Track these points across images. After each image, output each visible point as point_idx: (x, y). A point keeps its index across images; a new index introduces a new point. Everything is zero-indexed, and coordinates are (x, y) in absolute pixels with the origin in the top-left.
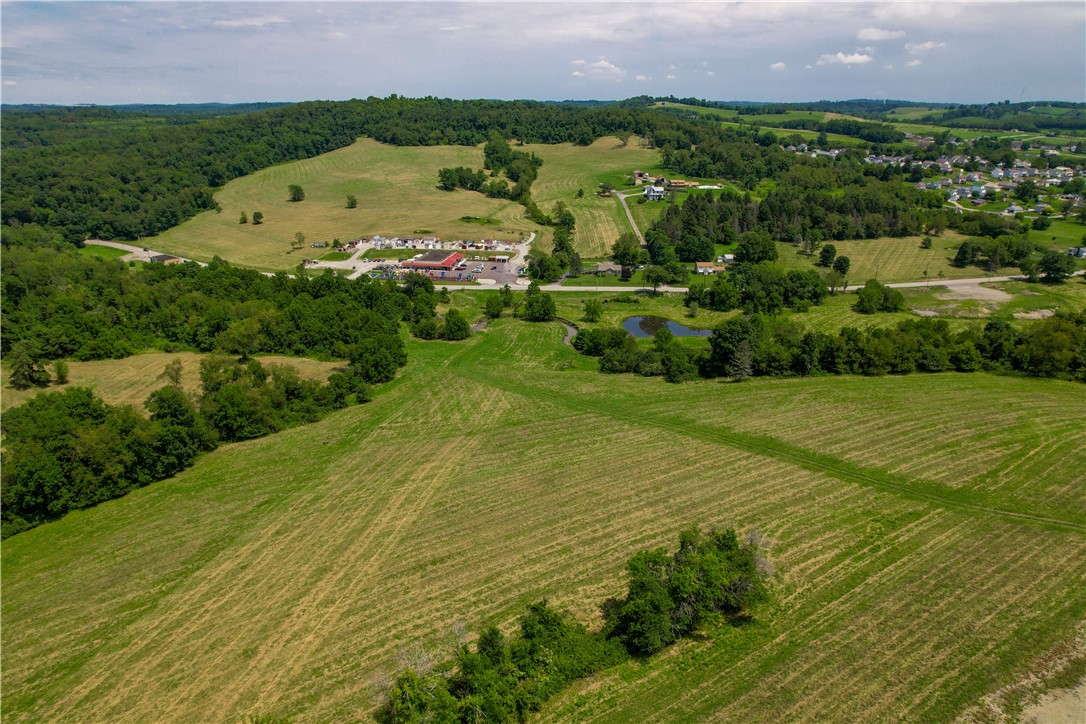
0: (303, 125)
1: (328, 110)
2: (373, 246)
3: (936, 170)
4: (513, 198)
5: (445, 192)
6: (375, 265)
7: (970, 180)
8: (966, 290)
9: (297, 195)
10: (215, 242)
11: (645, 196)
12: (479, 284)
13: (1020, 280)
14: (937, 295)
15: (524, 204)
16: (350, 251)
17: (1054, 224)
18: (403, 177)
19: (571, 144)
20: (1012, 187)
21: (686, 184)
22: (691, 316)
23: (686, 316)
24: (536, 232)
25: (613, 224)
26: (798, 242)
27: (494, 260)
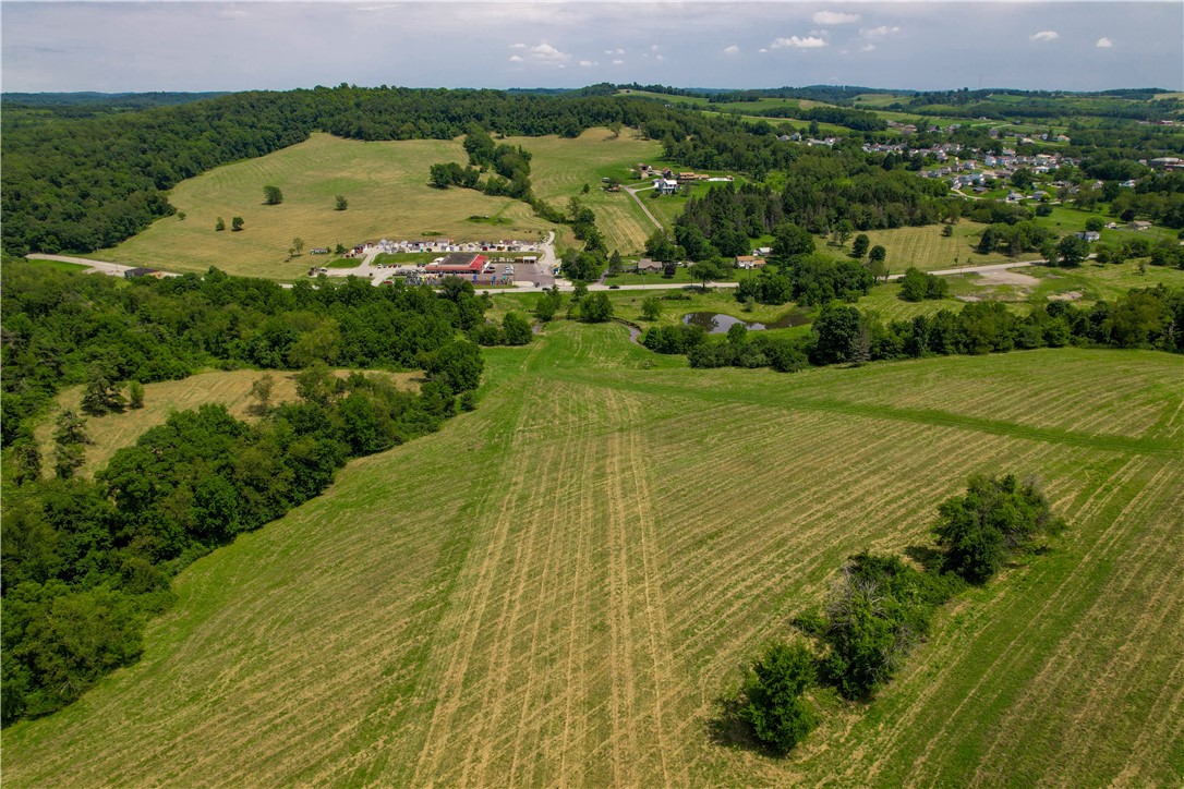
0: (248, 119)
1: (272, 102)
2: (383, 251)
3: (934, 158)
4: (513, 196)
5: (438, 190)
6: (393, 271)
7: (967, 168)
8: (995, 275)
9: (274, 198)
10: (194, 252)
11: (657, 190)
12: (516, 287)
13: (1040, 264)
14: (971, 281)
15: (528, 201)
16: (358, 256)
17: (1055, 210)
18: (387, 175)
19: (557, 136)
20: (1008, 175)
21: (696, 176)
22: (748, 311)
23: (742, 311)
24: (554, 230)
25: (633, 222)
26: (825, 233)
27: (521, 261)
